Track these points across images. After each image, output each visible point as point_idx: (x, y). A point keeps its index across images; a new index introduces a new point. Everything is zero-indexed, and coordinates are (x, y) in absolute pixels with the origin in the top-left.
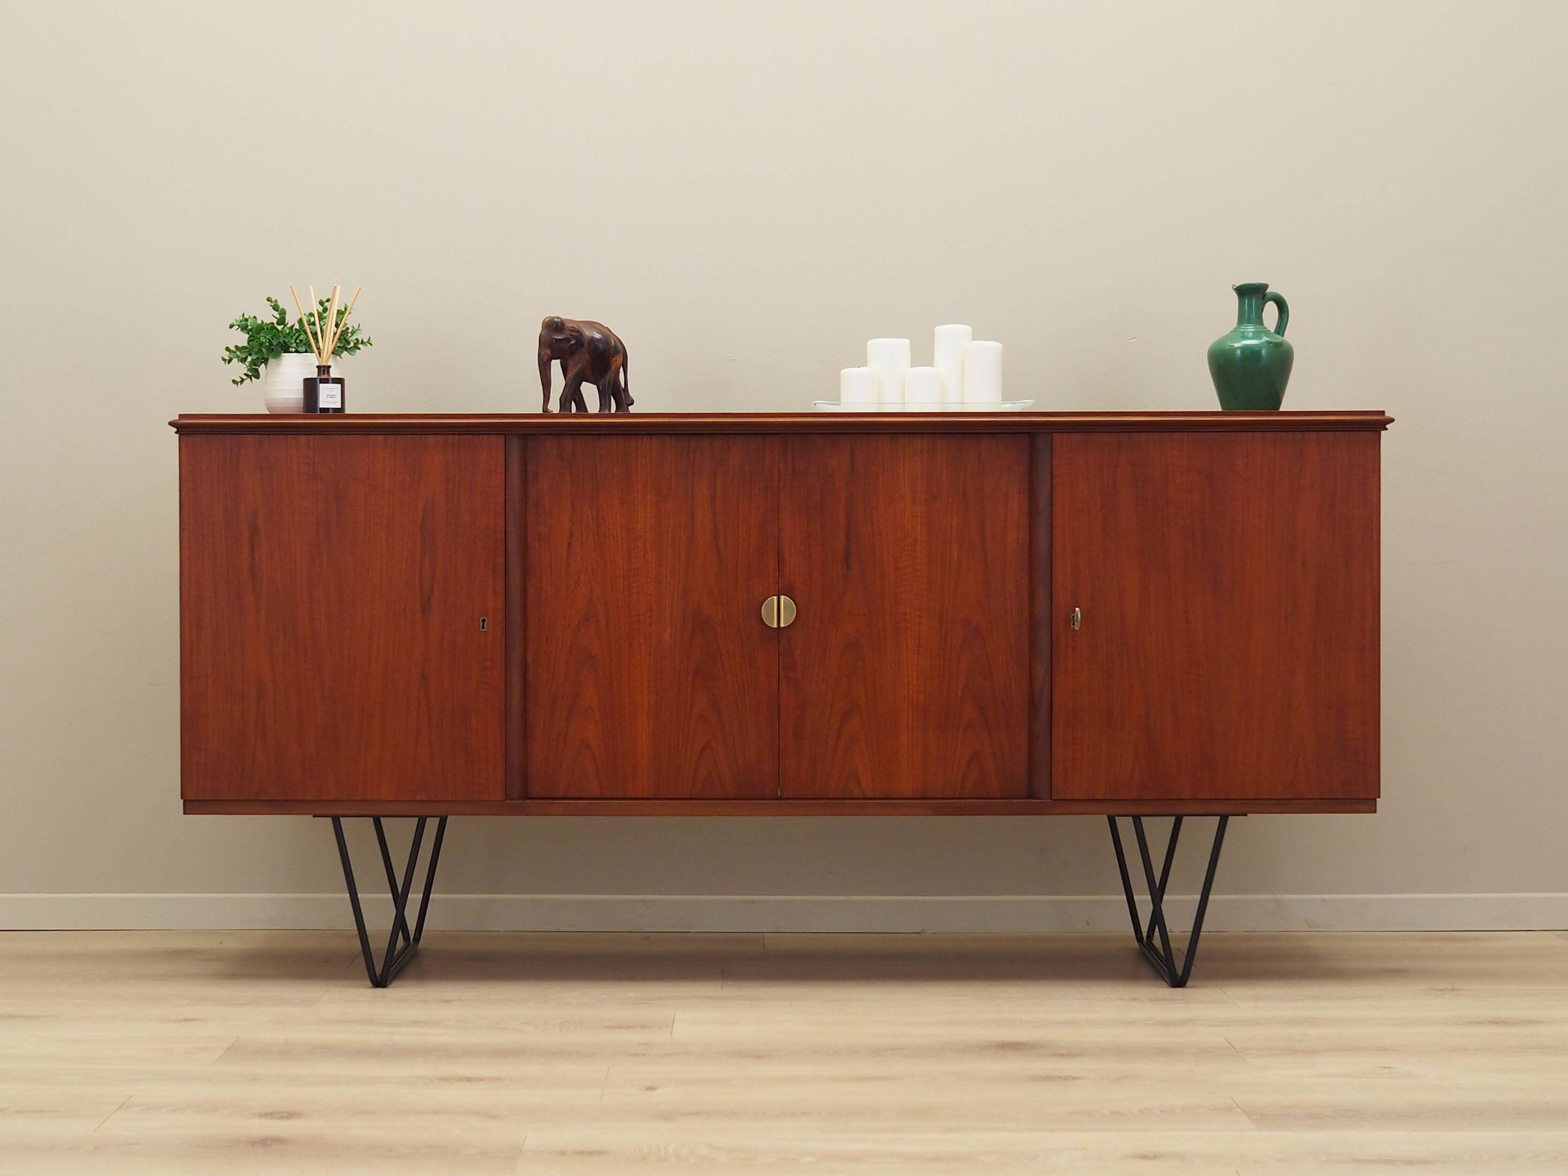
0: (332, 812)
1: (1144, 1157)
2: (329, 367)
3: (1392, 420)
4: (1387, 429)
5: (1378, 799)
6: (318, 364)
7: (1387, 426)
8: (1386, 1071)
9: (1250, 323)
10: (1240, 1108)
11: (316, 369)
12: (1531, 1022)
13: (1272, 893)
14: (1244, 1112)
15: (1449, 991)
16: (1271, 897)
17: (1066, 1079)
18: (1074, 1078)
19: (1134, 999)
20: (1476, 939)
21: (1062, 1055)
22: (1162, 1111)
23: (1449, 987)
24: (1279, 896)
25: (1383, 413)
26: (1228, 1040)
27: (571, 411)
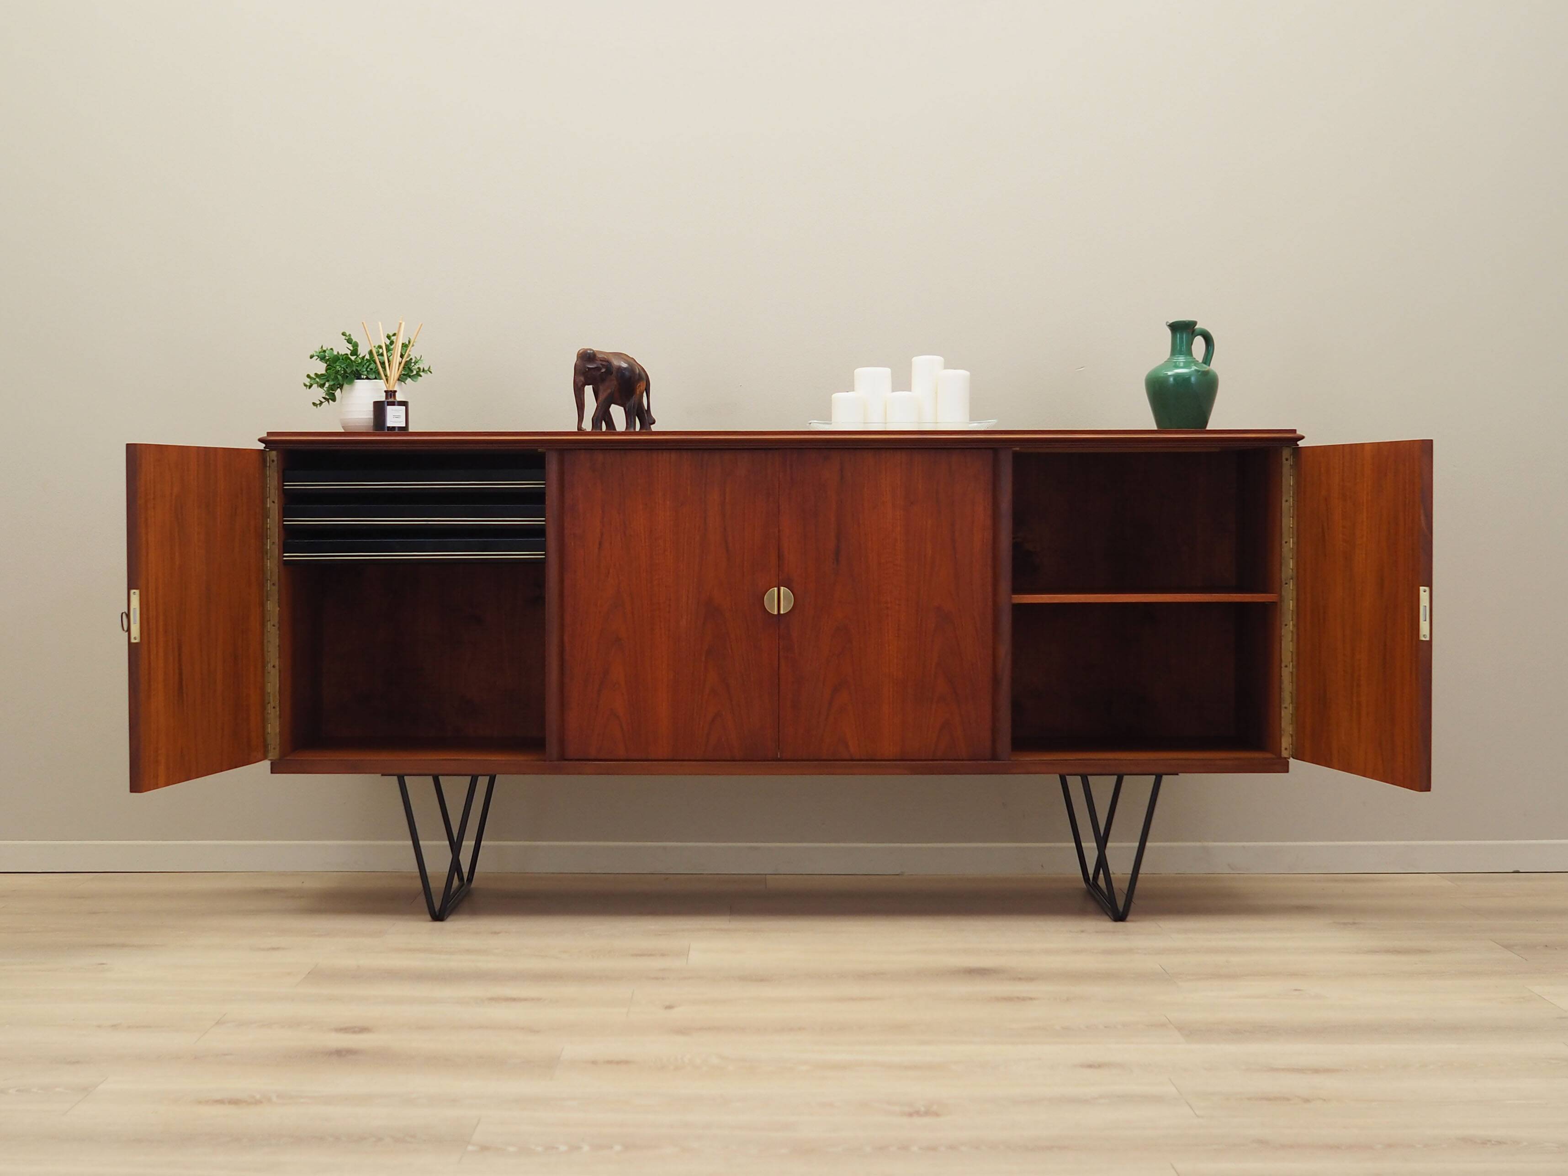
0: (398, 772)
1: (1090, 1066)
2: (395, 391)
3: (1303, 438)
6: (386, 390)
8: (1296, 993)
9: (1182, 355)
10: (1172, 1024)
11: (385, 394)
14: (1176, 1027)
16: (1198, 844)
17: (1024, 999)
18: (1031, 999)
20: (1373, 880)
22: (1105, 1027)
24: (1206, 844)
26: (1162, 967)
27: (601, 429)
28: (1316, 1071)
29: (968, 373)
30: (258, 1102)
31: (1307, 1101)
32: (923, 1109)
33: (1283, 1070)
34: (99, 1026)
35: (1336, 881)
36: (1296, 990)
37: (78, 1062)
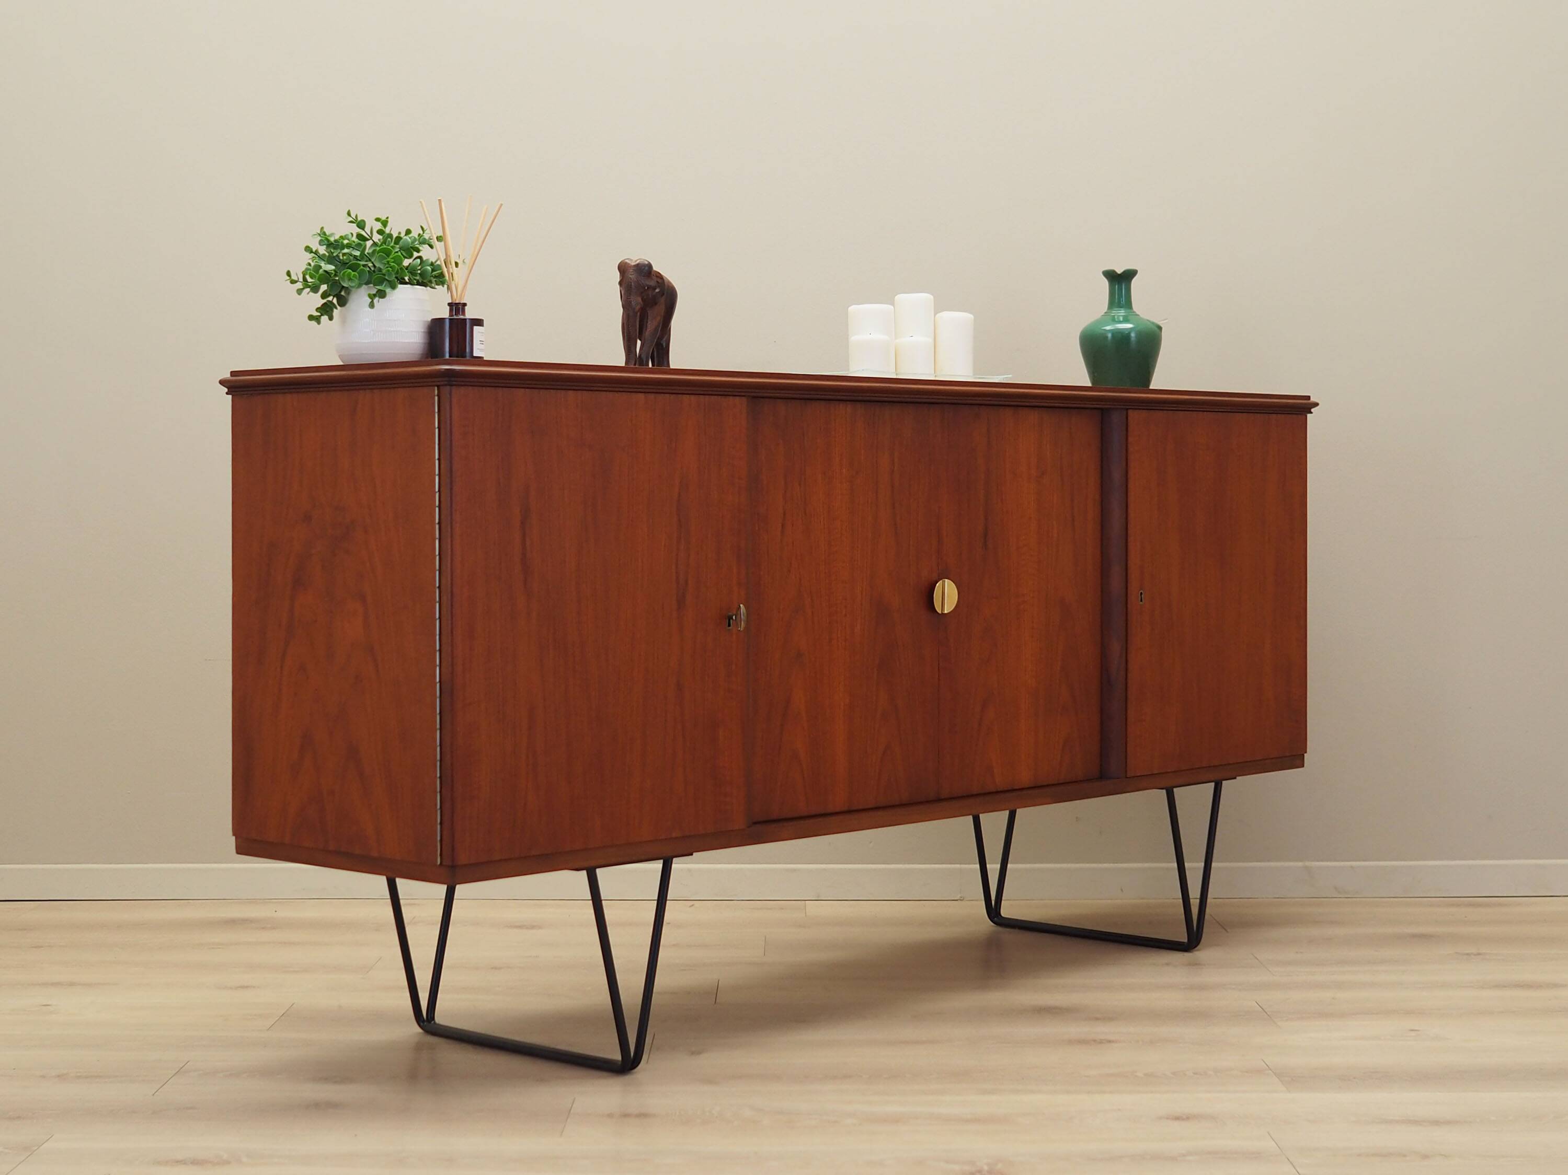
0: (586, 864)
1: (1177, 1118)
2: (465, 305)
3: (1316, 405)
4: (1311, 413)
5: (1305, 755)
6: (450, 302)
7: (1313, 410)
8: (1413, 1034)
9: (1121, 308)
10: (1270, 1070)
11: (448, 307)
12: (1555, 986)
13: (1301, 861)
14: (1275, 1074)
15: (1475, 955)
16: (1300, 864)
17: (1101, 1042)
18: (1110, 1041)
19: (1167, 964)
20: (1500, 905)
21: (1097, 1019)
22: (1194, 1074)
23: (1474, 951)
24: (1308, 864)
25: (1308, 398)
26: (1260, 1004)
27: (648, 365)
28: (1436, 1123)
29: (971, 316)
30: (226, 1163)
31: (1425, 1157)
32: (986, 1168)
33: (1397, 1122)
34: (43, 1077)
35: (1458, 905)
36: (1412, 1030)
37: (19, 1118)
